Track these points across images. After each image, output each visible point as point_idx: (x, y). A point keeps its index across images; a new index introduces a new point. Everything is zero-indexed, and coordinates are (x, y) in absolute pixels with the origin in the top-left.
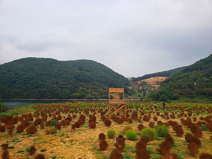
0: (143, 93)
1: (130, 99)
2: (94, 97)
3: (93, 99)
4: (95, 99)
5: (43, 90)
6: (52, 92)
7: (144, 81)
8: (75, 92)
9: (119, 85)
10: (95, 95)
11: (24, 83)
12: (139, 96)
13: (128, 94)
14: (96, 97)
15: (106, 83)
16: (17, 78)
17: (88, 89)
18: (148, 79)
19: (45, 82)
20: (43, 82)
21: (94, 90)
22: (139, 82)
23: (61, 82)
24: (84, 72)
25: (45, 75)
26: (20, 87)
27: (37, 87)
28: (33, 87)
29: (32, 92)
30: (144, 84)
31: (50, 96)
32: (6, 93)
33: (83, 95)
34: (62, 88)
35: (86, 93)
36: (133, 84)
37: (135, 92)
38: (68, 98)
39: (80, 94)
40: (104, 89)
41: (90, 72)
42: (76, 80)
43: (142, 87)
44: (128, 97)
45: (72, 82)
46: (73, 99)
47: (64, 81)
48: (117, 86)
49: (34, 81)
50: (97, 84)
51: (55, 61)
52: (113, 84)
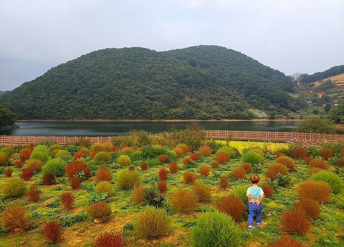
0: (325, 105)
1: (292, 118)
2: (212, 116)
3: (210, 120)
4: (215, 120)
5: (119, 103)
6: (135, 106)
7: (329, 80)
8: (176, 107)
9: (270, 90)
10: (214, 112)
11: (89, 92)
12: (315, 112)
13: (288, 108)
14: (215, 116)
15: (241, 88)
16: (80, 84)
17: (201, 100)
18: (339, 76)
19: (124, 89)
20: (120, 90)
21: (214, 103)
22: (317, 84)
23: (152, 89)
24: (197, 68)
25: (125, 76)
26: (84, 100)
27: (110, 99)
28: (103, 99)
29: (101, 107)
30: (328, 88)
31: (131, 114)
32: (62, 109)
33: (191, 111)
34: (154, 99)
35: (197, 108)
36: (302, 87)
37: (306, 105)
38: (161, 118)
39: (183, 111)
40: (235, 99)
41: (209, 67)
42: (179, 83)
43: (323, 93)
44: (289, 114)
45: (170, 88)
46: (172, 119)
47: (156, 87)
48: (265, 94)
49: (105, 87)
50: (220, 91)
51: (145, 52)
52: (257, 88)
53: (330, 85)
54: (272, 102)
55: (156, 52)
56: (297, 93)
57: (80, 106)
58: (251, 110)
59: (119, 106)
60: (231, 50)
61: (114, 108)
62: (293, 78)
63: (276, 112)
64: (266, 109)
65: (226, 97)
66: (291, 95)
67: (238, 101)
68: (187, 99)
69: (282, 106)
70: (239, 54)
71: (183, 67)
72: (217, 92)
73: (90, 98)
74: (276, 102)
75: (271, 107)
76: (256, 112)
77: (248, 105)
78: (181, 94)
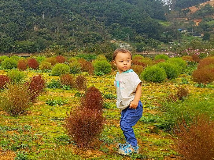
0: (203, 35)
7: (208, 5)
8: (23, 39)
9: (135, 18)
10: (69, 44)
13: (158, 39)
15: (101, 15)
17: (53, 30)
21: (68, 33)
22: (193, 9)
30: (207, 14)
33: (41, 44)
35: (48, 40)
36: (175, 13)
37: (179, 35)
39: (32, 43)
40: (93, 28)
42: (26, 10)
43: (200, 20)
44: (159, 45)
45: (16, 16)
48: (130, 22)
50: (75, 19)
52: (120, 15)
53: (209, 11)
54: (139, 32)
56: (169, 21)
58: (114, 42)
62: (163, 3)
63: (143, 43)
64: (132, 40)
65: (84, 26)
66: (161, 23)
67: (97, 30)
68: (36, 29)
69: (150, 36)
72: (72, 20)
74: (144, 32)
75: (137, 37)
76: (119, 44)
77: (110, 36)
78: (29, 23)
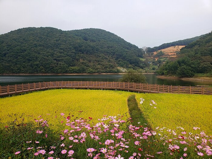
0: (158, 65)
2: (96, 71)
3: (95, 74)
5: (35, 63)
6: (46, 65)
7: (161, 51)
8: (74, 66)
9: (129, 56)
10: (97, 69)
11: (14, 56)
12: (154, 69)
13: (139, 67)
14: (98, 71)
15: (114, 55)
16: (8, 50)
17: (90, 61)
18: (166, 49)
19: (39, 53)
20: (36, 54)
21: (97, 63)
22: (155, 53)
23: (58, 54)
24: (88, 42)
25: (40, 45)
27: (29, 60)
28: (24, 60)
29: (23, 66)
31: (43, 70)
33: (83, 68)
34: (59, 61)
35: (87, 66)
36: (147, 55)
37: (149, 65)
38: (64, 73)
39: (78, 68)
40: (109, 61)
41: (95, 42)
42: (76, 50)
43: (158, 58)
45: (70, 53)
46: (71, 73)
47: (61, 53)
48: (127, 58)
49: (26, 53)
50: (101, 56)
51: (54, 30)
52: (122, 55)
53: (162, 54)
54: (131, 63)
55: (61, 30)
56: (145, 58)
57: (8, 65)
58: (119, 68)
59: (35, 64)
60: (109, 32)
61: (31, 66)
62: (143, 50)
64: (127, 67)
65: (105, 60)
66: (141, 59)
67: (111, 62)
68: (81, 61)
69: (136, 65)
70: (113, 34)
71: (79, 41)
72: (99, 57)
73: (15, 60)
74: (133, 63)
75: (130, 66)
76: (121, 69)
77: (117, 65)
78: (77, 57)
